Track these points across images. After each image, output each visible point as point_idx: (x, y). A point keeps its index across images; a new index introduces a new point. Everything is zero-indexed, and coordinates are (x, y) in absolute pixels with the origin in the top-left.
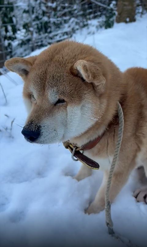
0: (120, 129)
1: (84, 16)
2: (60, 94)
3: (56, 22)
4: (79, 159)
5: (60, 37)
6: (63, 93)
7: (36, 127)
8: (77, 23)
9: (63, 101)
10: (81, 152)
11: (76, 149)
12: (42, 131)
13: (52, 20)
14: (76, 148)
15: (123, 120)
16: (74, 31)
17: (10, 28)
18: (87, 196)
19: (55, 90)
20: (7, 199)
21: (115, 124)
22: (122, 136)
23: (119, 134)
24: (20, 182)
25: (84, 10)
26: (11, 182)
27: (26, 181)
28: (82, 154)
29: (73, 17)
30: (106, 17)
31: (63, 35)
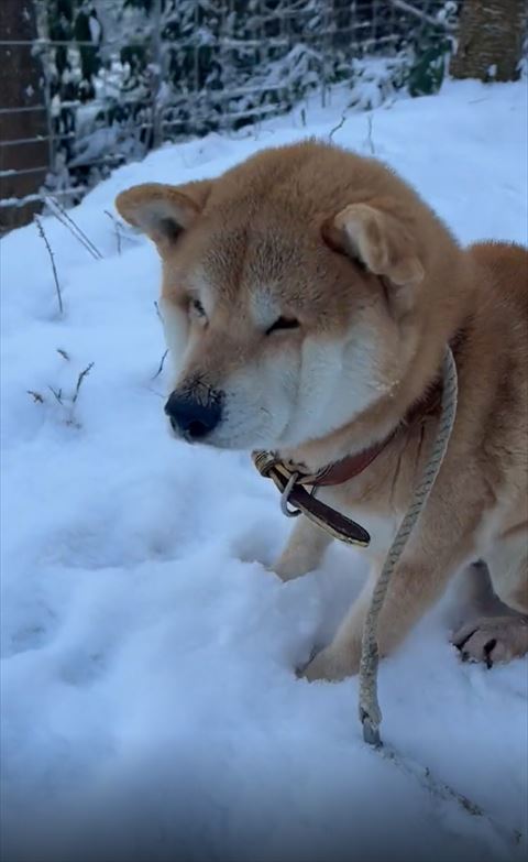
0: (442, 426)
1: (340, 40)
2: (288, 302)
3: (242, 51)
4: (302, 508)
5: (250, 107)
6: (296, 299)
7: (212, 393)
8: (313, 65)
9: (293, 324)
10: (308, 489)
11: (298, 479)
12: (225, 409)
13: (227, 43)
14: (297, 474)
15: (456, 402)
16: (299, 90)
17: (74, 54)
18: (307, 627)
19: (271, 287)
20: (52, 614)
21: (427, 411)
22: (445, 451)
23: (438, 442)
24: (96, 567)
25: (343, 21)
26: (68, 563)
27: (115, 565)
28: (311, 497)
29: (303, 40)
30: (419, 53)
31: (262, 101)
